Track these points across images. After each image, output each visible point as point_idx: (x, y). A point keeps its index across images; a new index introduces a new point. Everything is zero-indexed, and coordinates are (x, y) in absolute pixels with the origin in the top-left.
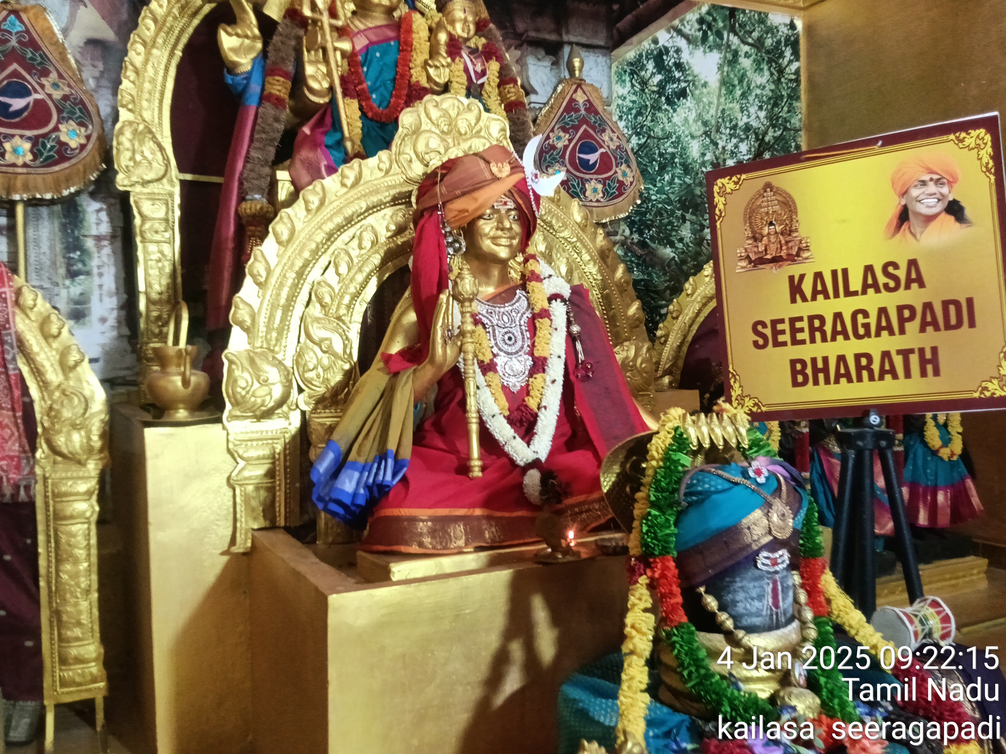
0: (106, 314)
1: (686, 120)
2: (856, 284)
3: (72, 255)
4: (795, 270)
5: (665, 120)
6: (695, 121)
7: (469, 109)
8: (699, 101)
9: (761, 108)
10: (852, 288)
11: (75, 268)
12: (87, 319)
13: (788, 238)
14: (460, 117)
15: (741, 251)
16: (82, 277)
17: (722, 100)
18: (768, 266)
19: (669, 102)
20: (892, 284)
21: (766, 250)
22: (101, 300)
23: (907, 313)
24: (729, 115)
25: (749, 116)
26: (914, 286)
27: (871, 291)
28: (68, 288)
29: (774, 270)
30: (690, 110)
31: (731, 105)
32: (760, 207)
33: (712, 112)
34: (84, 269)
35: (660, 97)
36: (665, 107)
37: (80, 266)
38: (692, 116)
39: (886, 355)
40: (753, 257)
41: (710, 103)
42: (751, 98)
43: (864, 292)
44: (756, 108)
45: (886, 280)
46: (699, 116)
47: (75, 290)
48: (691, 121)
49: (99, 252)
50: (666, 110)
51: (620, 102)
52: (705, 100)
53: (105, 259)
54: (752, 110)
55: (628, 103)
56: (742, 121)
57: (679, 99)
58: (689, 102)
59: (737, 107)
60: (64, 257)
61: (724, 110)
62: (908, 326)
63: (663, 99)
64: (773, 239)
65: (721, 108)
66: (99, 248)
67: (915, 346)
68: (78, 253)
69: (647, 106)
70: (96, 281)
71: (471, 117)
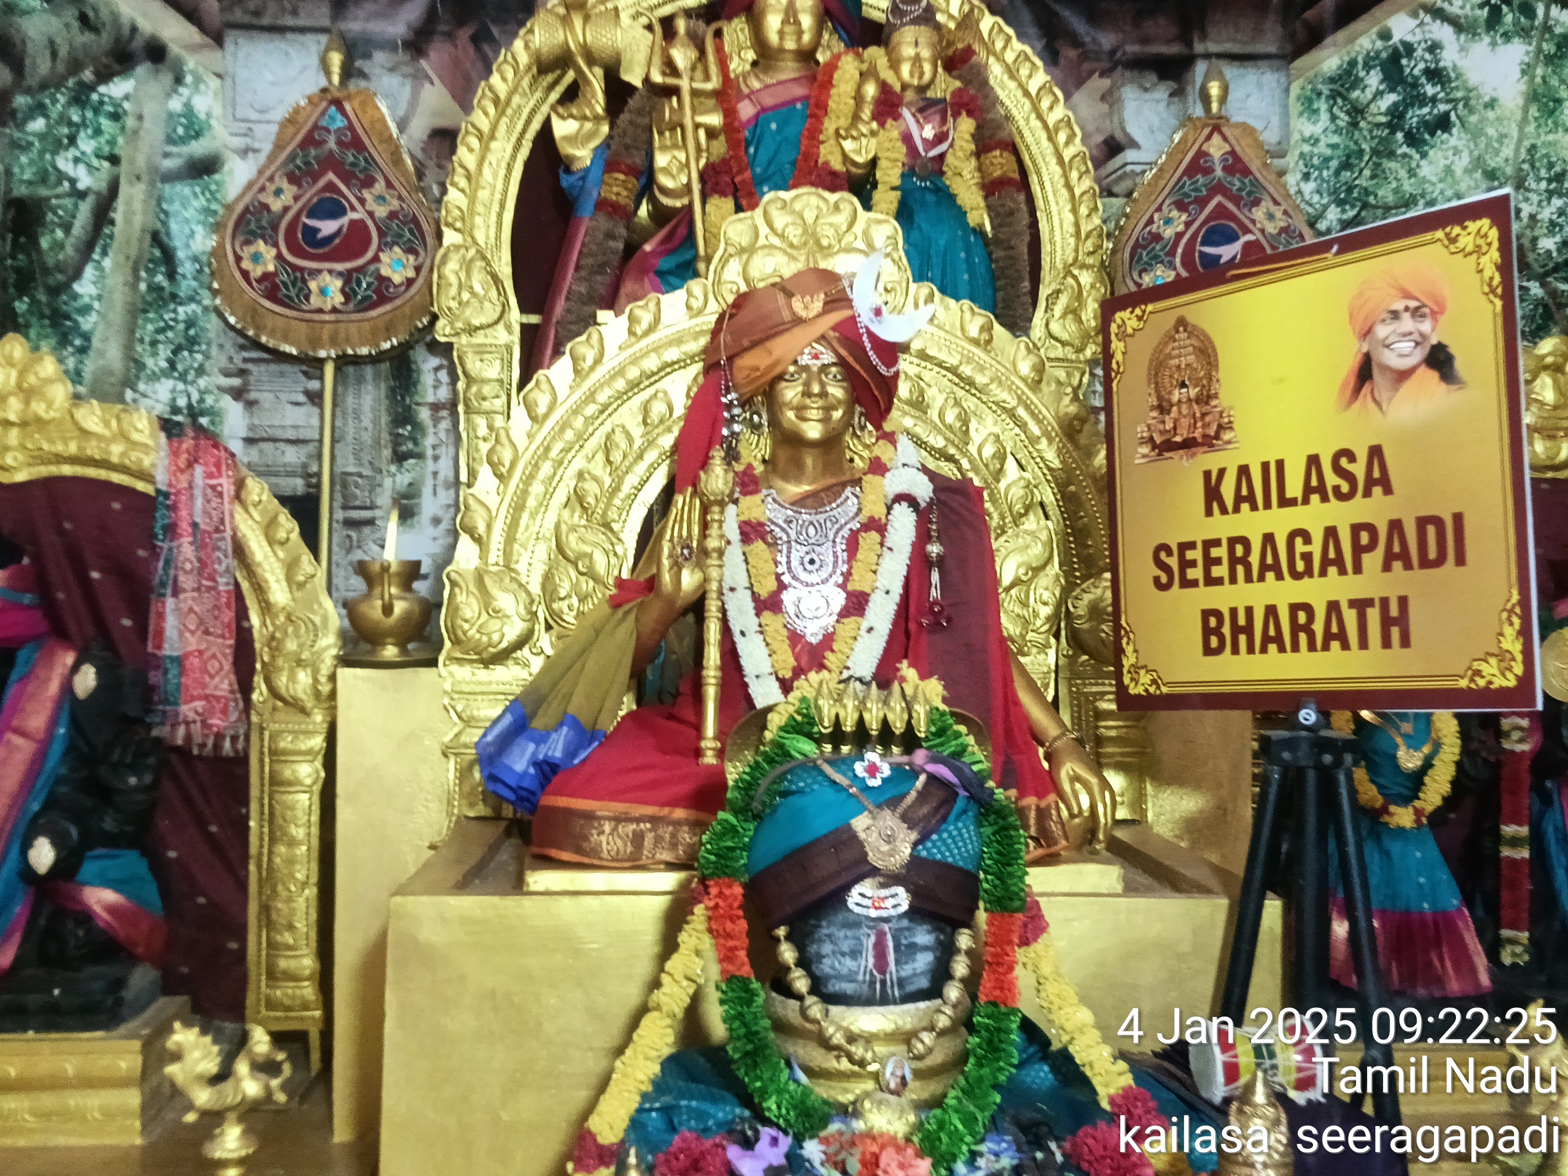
0: (440, 513)
2: (1294, 488)
3: (401, 431)
4: (1211, 461)
7: (837, 208)
10: (1289, 494)
11: (404, 448)
12: (416, 519)
13: (1206, 408)
14: (821, 221)
15: (1141, 430)
16: (412, 461)
18: (1176, 455)
20: (1345, 488)
21: (1175, 428)
22: (435, 493)
23: (1365, 538)
26: (1377, 490)
27: (1315, 498)
28: (394, 475)
29: (1184, 462)
32: (1170, 357)
34: (416, 450)
37: (410, 445)
39: (1333, 607)
40: (1158, 439)
43: (1306, 501)
45: (1337, 481)
47: (403, 479)
49: (435, 426)
53: (442, 435)
60: (391, 434)
62: (1366, 558)
64: (1185, 410)
66: (436, 421)
67: (1376, 594)
68: (409, 428)
70: (430, 465)
71: (841, 219)
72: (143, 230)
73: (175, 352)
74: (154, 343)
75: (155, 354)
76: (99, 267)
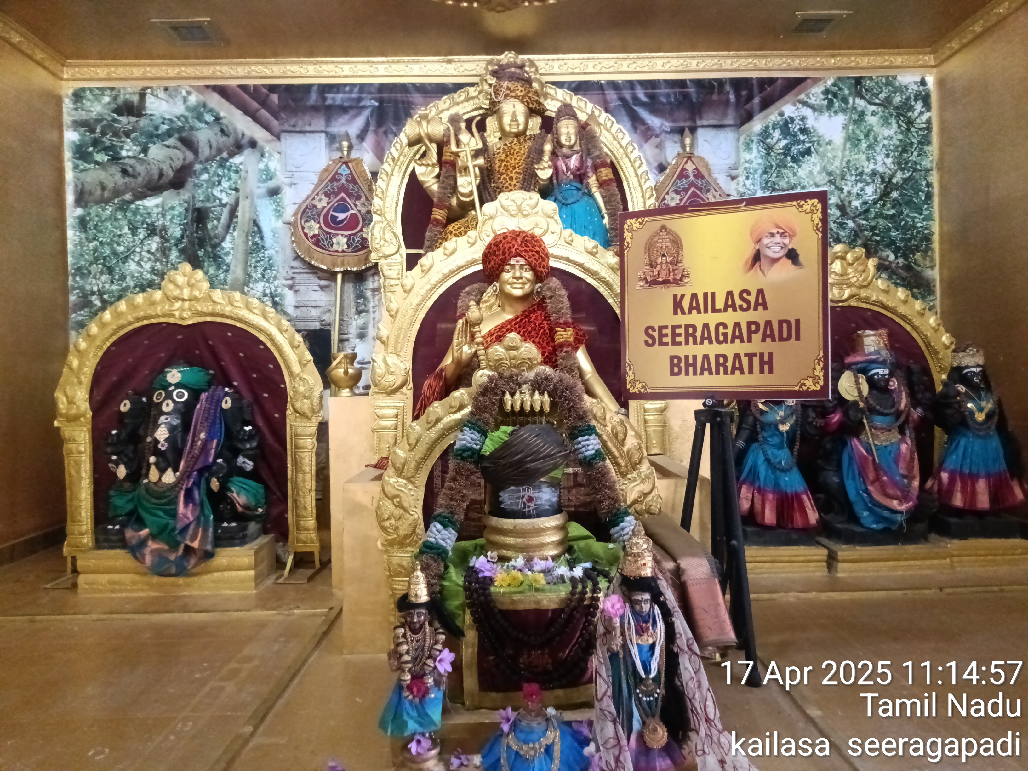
1: (811, 173)
2: (720, 305)
5: (790, 175)
6: (820, 173)
8: (823, 156)
9: (887, 156)
10: (717, 307)
13: (675, 268)
15: (640, 274)
17: (847, 153)
19: (795, 160)
20: (745, 306)
21: (659, 275)
23: (753, 327)
24: (855, 165)
25: (875, 164)
26: (760, 308)
27: (730, 309)
30: (814, 164)
31: (856, 156)
33: (837, 163)
35: (786, 157)
36: (791, 164)
38: (818, 168)
39: (737, 356)
40: (649, 278)
41: (834, 157)
42: (878, 149)
43: (725, 310)
44: (883, 156)
45: (741, 302)
46: (824, 168)
48: (815, 173)
50: (791, 167)
51: (747, 165)
52: (829, 155)
54: (879, 158)
55: (754, 165)
56: (869, 168)
57: (803, 157)
58: (814, 158)
59: (864, 157)
61: (849, 161)
62: (754, 336)
63: (789, 158)
64: (664, 266)
65: (846, 160)
69: (772, 166)
72: (250, 219)
73: (264, 270)
74: (255, 267)
75: (256, 271)
76: (233, 236)
